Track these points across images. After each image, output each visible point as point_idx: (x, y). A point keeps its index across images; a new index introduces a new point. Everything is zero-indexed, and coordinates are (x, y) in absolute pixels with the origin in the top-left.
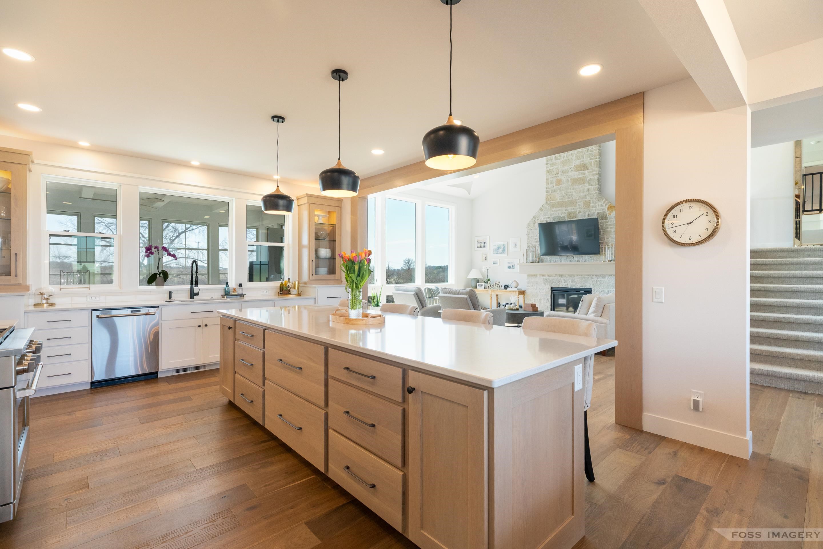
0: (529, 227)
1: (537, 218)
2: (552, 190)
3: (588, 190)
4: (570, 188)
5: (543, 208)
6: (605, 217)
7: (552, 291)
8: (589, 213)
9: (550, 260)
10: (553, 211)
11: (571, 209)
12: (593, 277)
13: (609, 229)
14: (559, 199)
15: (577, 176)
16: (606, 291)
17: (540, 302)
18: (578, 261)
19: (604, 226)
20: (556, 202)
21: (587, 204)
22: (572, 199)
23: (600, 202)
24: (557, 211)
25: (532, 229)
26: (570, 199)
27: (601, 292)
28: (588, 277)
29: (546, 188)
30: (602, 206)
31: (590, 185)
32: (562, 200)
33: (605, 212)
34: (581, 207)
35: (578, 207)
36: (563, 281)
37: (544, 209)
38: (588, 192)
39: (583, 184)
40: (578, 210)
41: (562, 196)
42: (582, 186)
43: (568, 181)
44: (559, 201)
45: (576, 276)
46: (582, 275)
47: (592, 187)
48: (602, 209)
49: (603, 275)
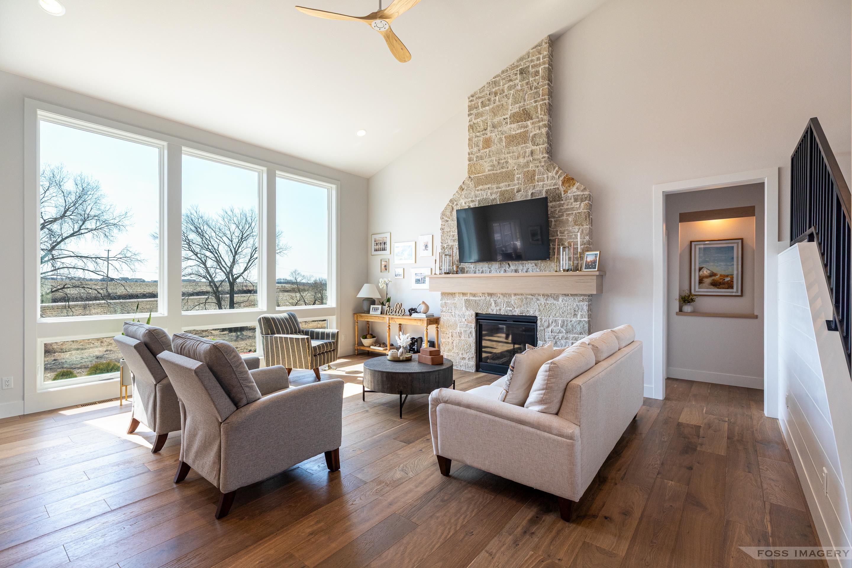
0: (444, 217)
1: (455, 203)
2: (477, 156)
3: (532, 153)
4: (504, 151)
5: (463, 186)
6: (559, 197)
7: (477, 320)
8: (534, 191)
9: (474, 269)
10: (478, 190)
11: (506, 186)
12: (539, 298)
13: (565, 217)
14: (487, 170)
15: (515, 131)
17: (460, 337)
18: (516, 271)
19: (557, 212)
20: (483, 176)
21: (530, 177)
22: (507, 169)
23: (550, 173)
24: (484, 190)
25: (448, 219)
26: (504, 170)
27: (552, 323)
28: (531, 297)
29: (469, 154)
30: (553, 178)
31: (534, 144)
32: (491, 172)
33: (558, 188)
34: (520, 182)
35: (516, 182)
36: (493, 304)
37: (466, 188)
38: (532, 156)
39: (524, 144)
40: (516, 187)
41: (491, 166)
42: (522, 147)
43: (501, 139)
44: (487, 173)
45: (512, 296)
46: (522, 294)
47: (538, 147)
48: (553, 184)
49: (554, 294)
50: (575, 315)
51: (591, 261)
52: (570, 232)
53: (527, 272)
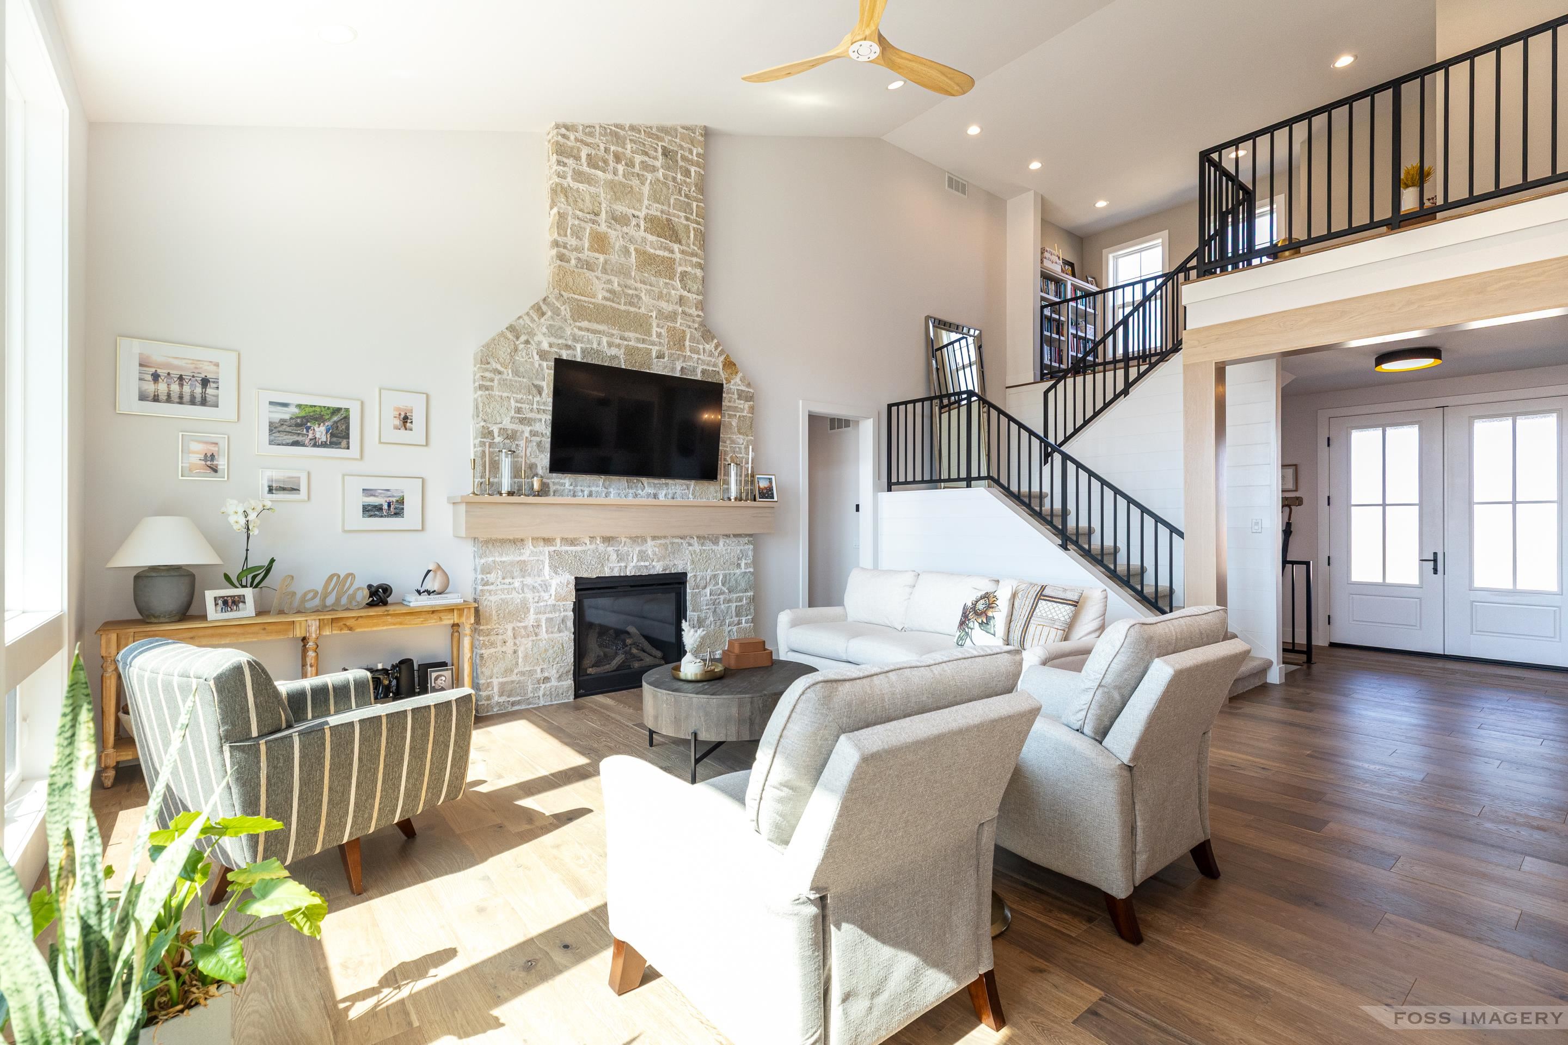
0: (491, 360)
1: (523, 338)
2: (579, 259)
3: (681, 300)
4: (633, 274)
5: (544, 308)
6: (720, 386)
7: (579, 592)
8: (684, 365)
9: (572, 488)
10: (580, 329)
11: (638, 340)
12: (692, 541)
13: (726, 419)
14: (600, 297)
15: (654, 249)
16: (721, 577)
17: (536, 635)
18: (655, 496)
20: (591, 302)
21: (678, 340)
22: (637, 310)
23: (707, 344)
24: (594, 332)
25: (502, 369)
26: (632, 309)
28: (679, 541)
29: (558, 244)
30: (710, 354)
31: (684, 287)
33: (718, 372)
34: (662, 341)
35: (655, 339)
36: (614, 557)
37: (549, 313)
38: (681, 305)
39: (670, 279)
40: (655, 350)
41: (610, 291)
42: (666, 283)
43: (626, 250)
44: (599, 299)
45: (649, 540)
46: (665, 537)
47: (689, 295)
48: (712, 363)
49: (713, 535)
50: (739, 565)
51: (766, 488)
52: (733, 442)
53: (673, 498)
